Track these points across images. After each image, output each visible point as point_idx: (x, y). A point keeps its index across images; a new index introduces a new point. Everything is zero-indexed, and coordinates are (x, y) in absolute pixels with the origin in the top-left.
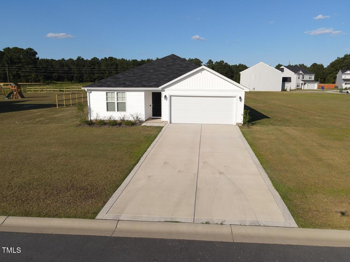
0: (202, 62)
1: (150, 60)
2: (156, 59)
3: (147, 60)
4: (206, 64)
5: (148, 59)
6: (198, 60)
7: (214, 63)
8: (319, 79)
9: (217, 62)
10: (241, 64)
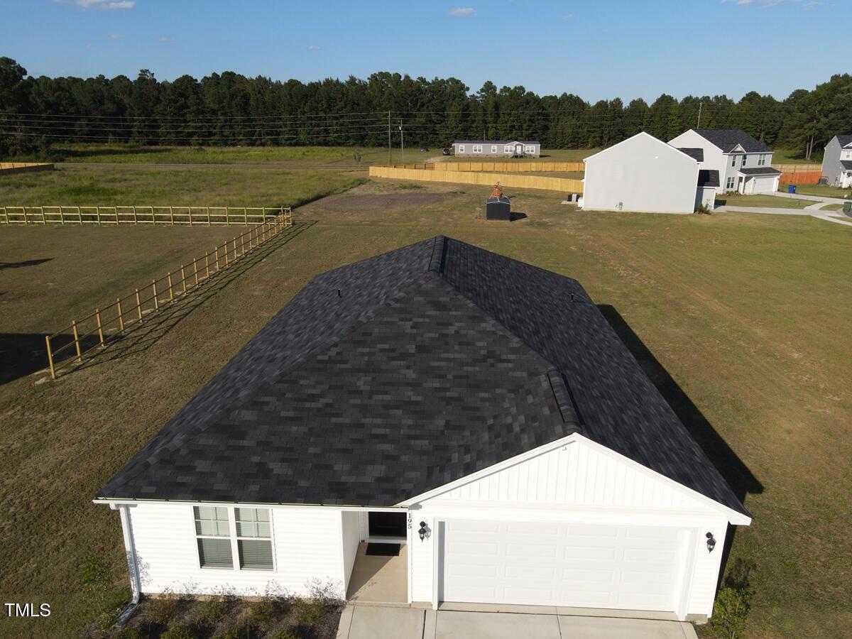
0: (468, 89)
1: (332, 81)
2: (348, 79)
3: (324, 82)
4: (478, 93)
5: (327, 80)
6: (458, 82)
7: (498, 92)
8: (762, 135)
9: (505, 87)
10: (568, 94)
